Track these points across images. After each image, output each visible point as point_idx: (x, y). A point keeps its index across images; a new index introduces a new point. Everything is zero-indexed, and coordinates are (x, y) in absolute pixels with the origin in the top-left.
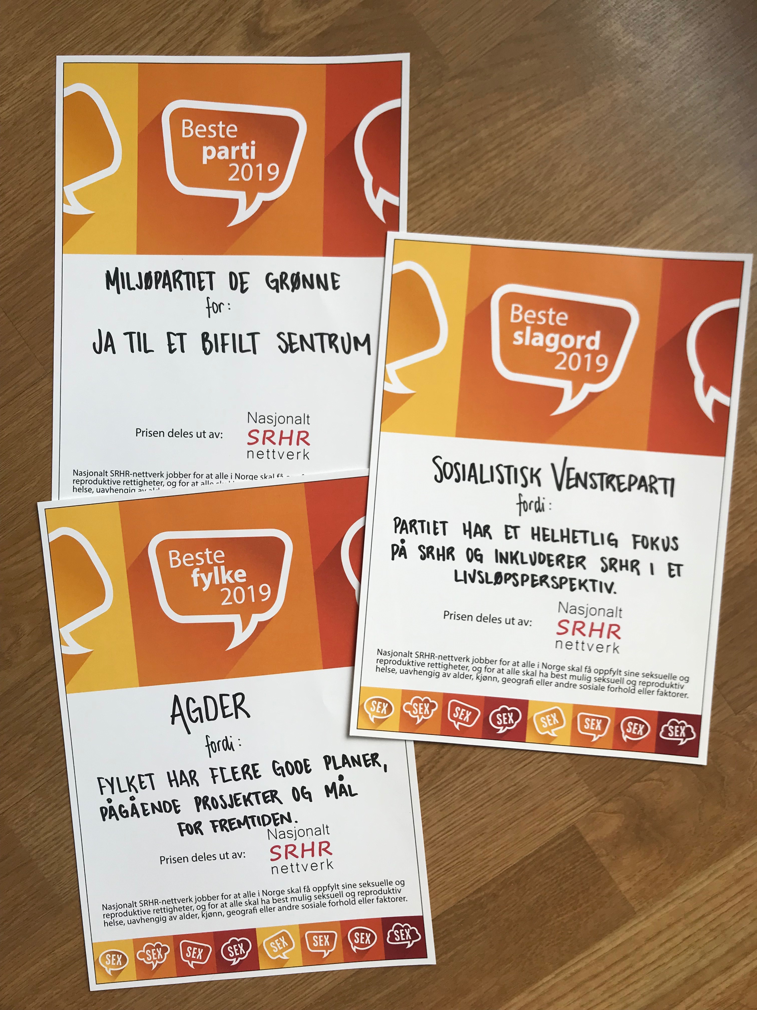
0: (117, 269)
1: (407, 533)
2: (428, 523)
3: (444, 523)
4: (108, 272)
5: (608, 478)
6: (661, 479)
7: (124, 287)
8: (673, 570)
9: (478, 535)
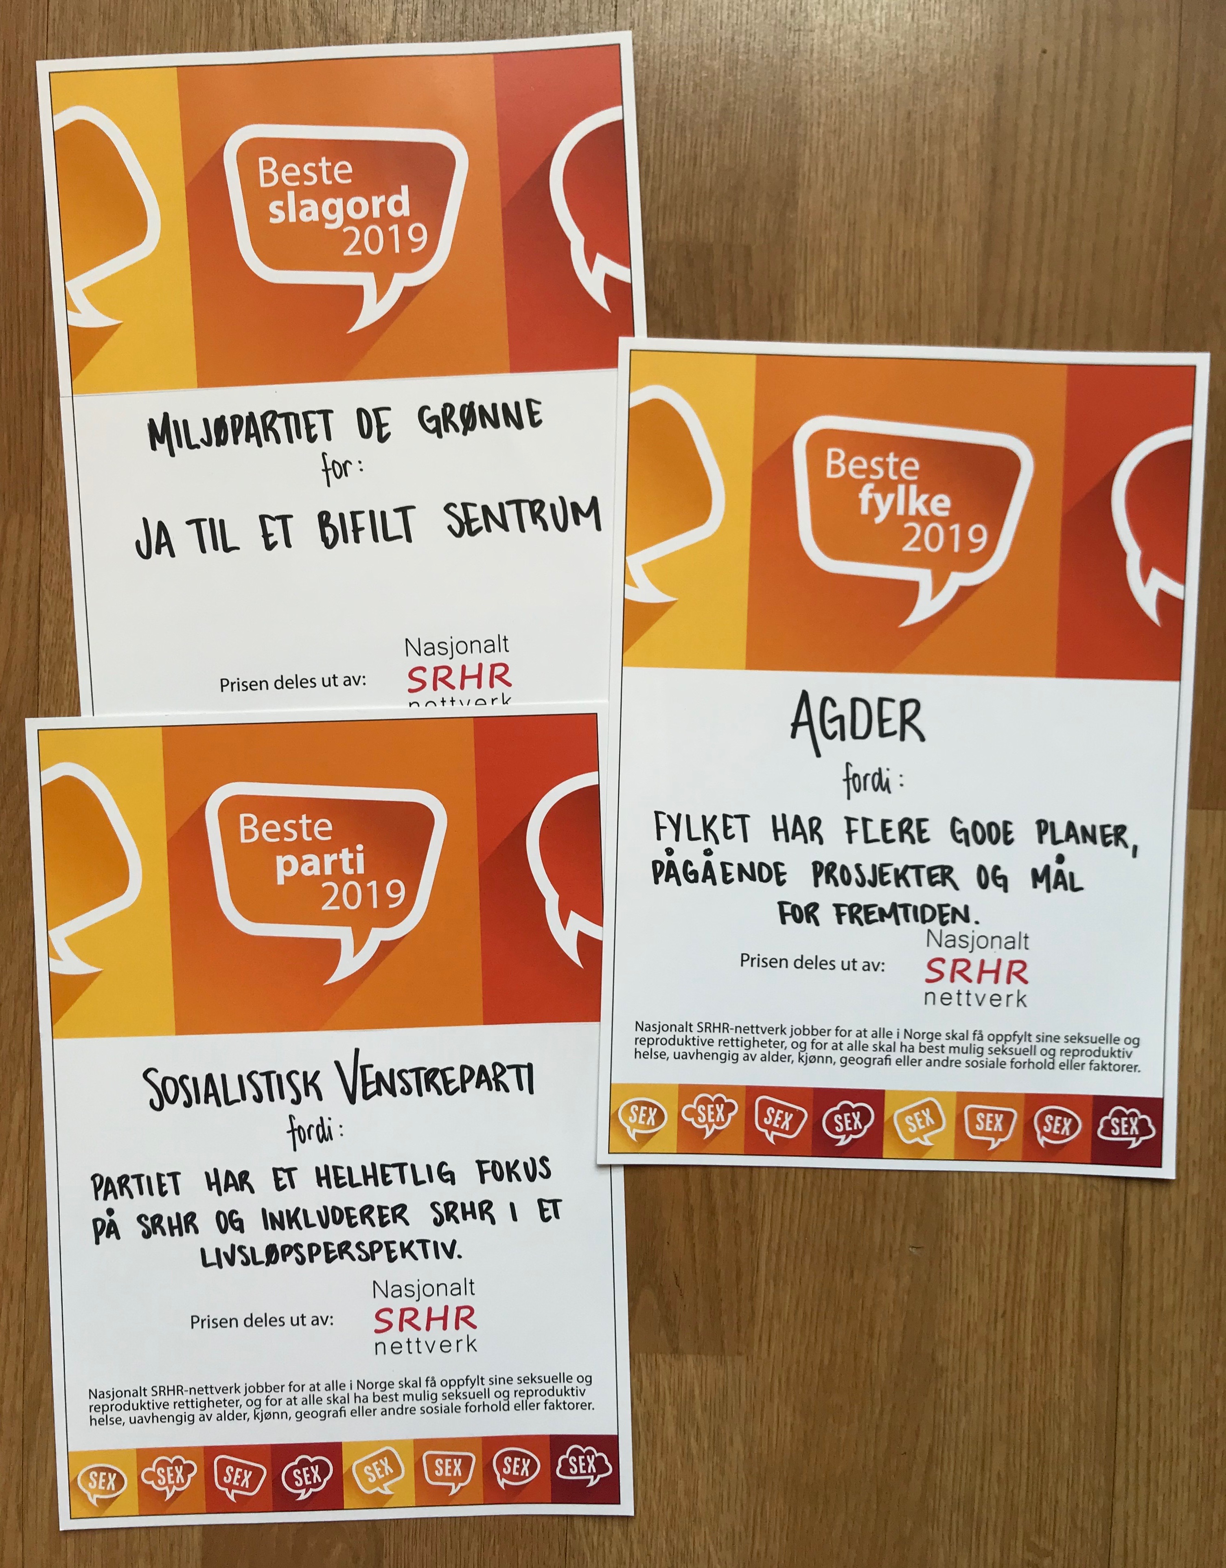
0: (166, 415)
1: (116, 1197)
2: (149, 1178)
3: (174, 1175)
4: (151, 421)
5: (426, 1075)
6: (510, 1067)
7: (180, 445)
8: (547, 1210)
9: (232, 1189)
